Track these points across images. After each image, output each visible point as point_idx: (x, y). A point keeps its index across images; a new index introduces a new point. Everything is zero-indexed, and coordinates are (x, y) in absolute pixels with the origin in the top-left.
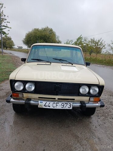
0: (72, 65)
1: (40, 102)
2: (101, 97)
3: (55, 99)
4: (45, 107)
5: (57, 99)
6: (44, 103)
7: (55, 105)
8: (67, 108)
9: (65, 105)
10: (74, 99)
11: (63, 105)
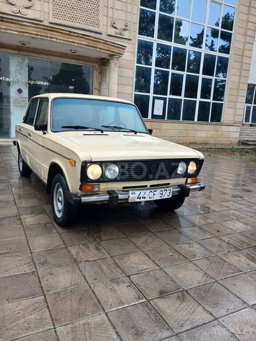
1: (132, 193)
2: (198, 177)
3: (146, 186)
4: (138, 200)
5: (148, 187)
6: (137, 193)
7: (151, 194)
9: (164, 193)
10: (169, 184)
11: (161, 192)
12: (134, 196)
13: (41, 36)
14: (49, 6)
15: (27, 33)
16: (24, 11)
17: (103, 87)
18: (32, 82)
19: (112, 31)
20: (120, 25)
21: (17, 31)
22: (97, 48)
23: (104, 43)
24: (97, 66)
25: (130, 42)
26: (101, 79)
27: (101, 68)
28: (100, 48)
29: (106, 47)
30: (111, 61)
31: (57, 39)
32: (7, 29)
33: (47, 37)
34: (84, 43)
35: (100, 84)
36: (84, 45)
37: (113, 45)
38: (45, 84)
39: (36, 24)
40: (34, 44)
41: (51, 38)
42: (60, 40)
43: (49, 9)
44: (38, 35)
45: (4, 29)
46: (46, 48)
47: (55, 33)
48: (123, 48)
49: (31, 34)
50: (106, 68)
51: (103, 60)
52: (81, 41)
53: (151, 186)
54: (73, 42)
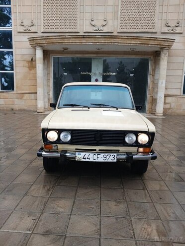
0: (117, 109)
1: (78, 154)
3: (95, 150)
4: (84, 160)
5: (97, 151)
6: (83, 154)
7: (95, 157)
8: (110, 160)
9: (108, 157)
10: (119, 150)
11: (105, 156)
12: (80, 156)
13: (107, 43)
14: (118, 21)
15: (98, 42)
16: (101, 28)
17: (156, 73)
18: (105, 74)
19: (166, 30)
20: (172, 24)
21: (92, 42)
22: (149, 44)
23: (155, 40)
24: (152, 57)
25: (181, 35)
26: (155, 67)
27: (155, 59)
28: (151, 44)
29: (156, 42)
30: (162, 52)
31: (118, 43)
32: (86, 42)
33: (112, 43)
34: (138, 42)
35: (154, 70)
36: (139, 44)
37: (163, 40)
38: (113, 74)
39: (104, 36)
40: (105, 49)
41: (114, 43)
42: (120, 43)
43: (118, 23)
44: (105, 43)
45: (85, 42)
46: (114, 50)
47: (117, 39)
48: (172, 41)
49: (101, 42)
50: (159, 58)
51: (158, 52)
52: (136, 41)
53: (99, 150)
54: (130, 43)
